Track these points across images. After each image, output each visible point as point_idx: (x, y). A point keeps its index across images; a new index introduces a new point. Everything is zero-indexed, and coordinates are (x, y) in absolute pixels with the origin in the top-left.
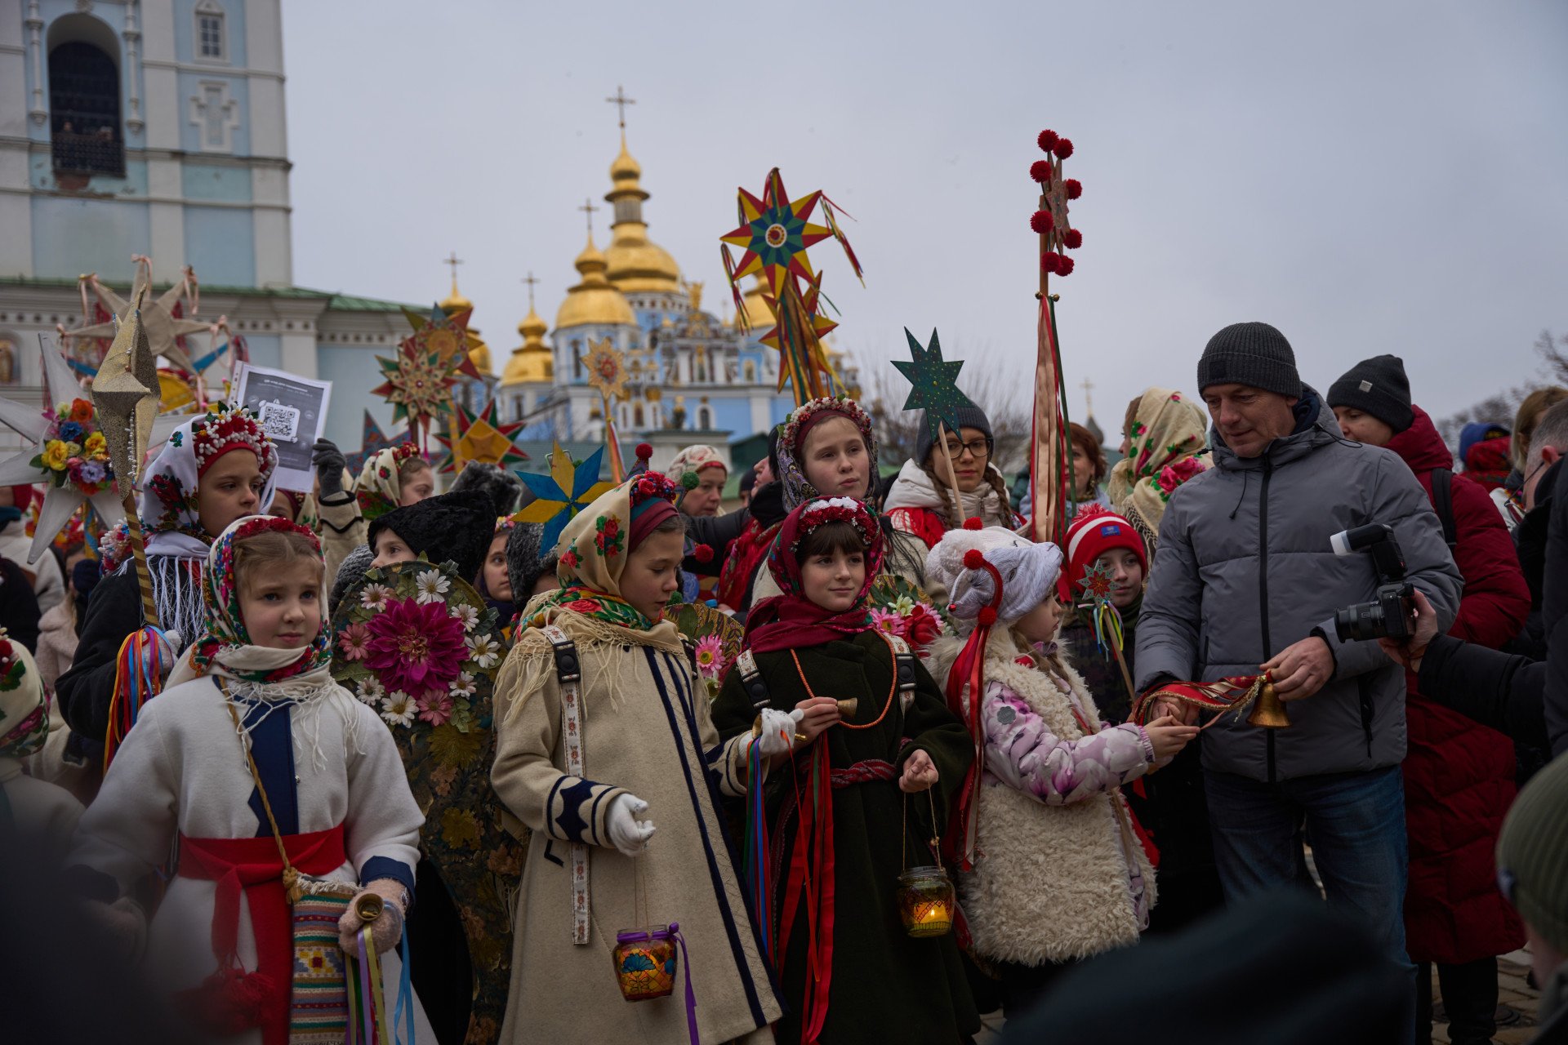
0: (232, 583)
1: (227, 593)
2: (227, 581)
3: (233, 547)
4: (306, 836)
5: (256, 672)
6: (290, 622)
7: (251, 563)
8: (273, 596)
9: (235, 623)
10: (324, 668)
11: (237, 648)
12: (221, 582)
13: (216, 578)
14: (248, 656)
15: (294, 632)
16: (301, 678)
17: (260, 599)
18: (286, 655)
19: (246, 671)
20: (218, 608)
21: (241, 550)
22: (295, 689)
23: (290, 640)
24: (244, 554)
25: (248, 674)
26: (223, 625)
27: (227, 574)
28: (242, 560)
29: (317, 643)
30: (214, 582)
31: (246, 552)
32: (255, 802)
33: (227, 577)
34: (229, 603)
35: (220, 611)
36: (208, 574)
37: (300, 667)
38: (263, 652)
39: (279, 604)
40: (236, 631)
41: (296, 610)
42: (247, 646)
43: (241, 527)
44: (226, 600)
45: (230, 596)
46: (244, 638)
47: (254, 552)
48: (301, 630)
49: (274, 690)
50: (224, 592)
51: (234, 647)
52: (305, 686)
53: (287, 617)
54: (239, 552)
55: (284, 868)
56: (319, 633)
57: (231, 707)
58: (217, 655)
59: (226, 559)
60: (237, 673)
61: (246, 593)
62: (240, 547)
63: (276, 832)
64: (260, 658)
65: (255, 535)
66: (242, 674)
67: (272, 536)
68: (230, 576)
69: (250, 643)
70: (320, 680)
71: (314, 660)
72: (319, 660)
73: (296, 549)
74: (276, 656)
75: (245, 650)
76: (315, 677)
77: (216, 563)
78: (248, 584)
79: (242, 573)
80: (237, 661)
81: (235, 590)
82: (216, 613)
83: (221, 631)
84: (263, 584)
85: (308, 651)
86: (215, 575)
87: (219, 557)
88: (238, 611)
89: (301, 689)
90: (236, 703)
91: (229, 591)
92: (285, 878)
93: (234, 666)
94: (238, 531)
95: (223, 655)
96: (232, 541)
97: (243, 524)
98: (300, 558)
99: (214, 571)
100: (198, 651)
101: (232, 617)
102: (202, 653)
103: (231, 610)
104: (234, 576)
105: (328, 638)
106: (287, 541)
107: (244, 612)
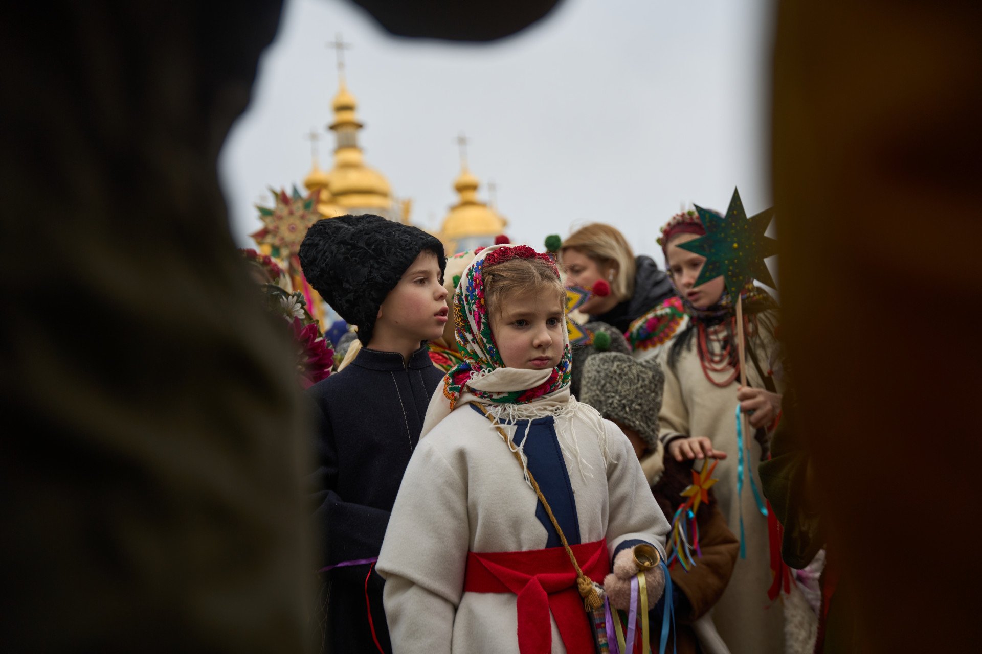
0: (484, 307)
1: (480, 318)
2: (480, 306)
3: (483, 274)
4: (586, 545)
5: (509, 393)
6: (539, 346)
7: (502, 288)
8: (522, 322)
9: (488, 346)
10: (566, 389)
11: (489, 371)
12: (474, 307)
13: (469, 304)
14: (502, 379)
15: (544, 355)
16: (549, 398)
17: (511, 324)
18: (537, 377)
19: (499, 393)
20: (471, 332)
21: (491, 277)
22: (545, 409)
23: (540, 363)
24: (494, 281)
25: (501, 396)
26: (476, 348)
27: (480, 299)
28: (492, 286)
29: (561, 366)
30: (467, 307)
31: (496, 278)
32: (541, 513)
33: (480, 302)
34: (482, 326)
35: (473, 335)
36: (460, 300)
37: (547, 388)
38: (515, 373)
39: (528, 329)
40: (489, 353)
41: (545, 334)
42: (500, 369)
43: (488, 255)
44: (478, 324)
45: (483, 320)
46: (497, 360)
47: (504, 278)
48: (549, 353)
49: (526, 410)
50: (477, 317)
51: (487, 372)
52: (553, 406)
53: (536, 342)
54: (488, 278)
55: (578, 576)
56: (563, 357)
57: (498, 429)
58: (469, 382)
59: (477, 286)
60: (490, 397)
61: (498, 317)
62: (489, 274)
63: (565, 542)
64: (513, 379)
65: (503, 262)
66: (495, 397)
67: (518, 262)
68: (482, 302)
69: (503, 365)
70: (564, 400)
71: (560, 380)
72: (563, 382)
73: (542, 275)
74: (527, 377)
75: (498, 372)
76: (561, 397)
77: (467, 289)
78: (499, 308)
79: (494, 299)
80: (491, 385)
81: (487, 315)
82: (469, 337)
83: (473, 355)
84: (513, 310)
85: (555, 374)
86: (467, 301)
87: (470, 284)
88: (489, 334)
89: (551, 408)
90: (502, 426)
91: (482, 315)
92: (582, 586)
93: (487, 390)
94: (486, 258)
95: (476, 380)
96: (482, 268)
97: (490, 252)
98: (545, 282)
99: (466, 297)
100: (450, 381)
101: (485, 340)
102: (454, 382)
103: (484, 334)
104: (486, 301)
105: (570, 361)
106: (533, 268)
107: (496, 336)
